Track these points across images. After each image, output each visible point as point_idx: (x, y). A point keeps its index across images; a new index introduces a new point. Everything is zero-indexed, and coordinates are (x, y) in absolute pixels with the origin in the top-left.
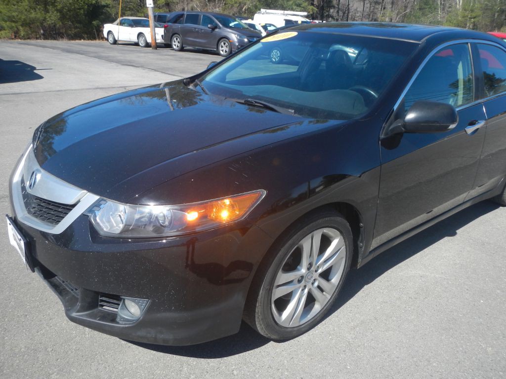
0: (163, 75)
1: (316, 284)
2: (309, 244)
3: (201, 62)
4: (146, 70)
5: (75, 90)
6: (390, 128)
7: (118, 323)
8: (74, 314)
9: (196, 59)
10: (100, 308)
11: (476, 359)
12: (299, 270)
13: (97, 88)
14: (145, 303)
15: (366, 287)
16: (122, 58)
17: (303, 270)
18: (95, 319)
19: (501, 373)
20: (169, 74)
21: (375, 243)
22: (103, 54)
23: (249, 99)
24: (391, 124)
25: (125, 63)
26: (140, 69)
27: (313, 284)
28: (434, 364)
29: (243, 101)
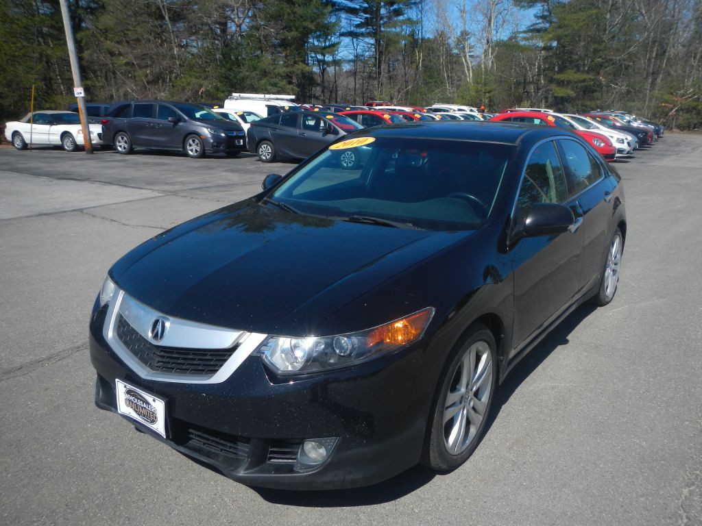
0: (125, 189)
1: (472, 404)
2: (468, 360)
3: (166, 167)
4: (96, 185)
5: (10, 219)
6: (513, 233)
7: (298, 472)
8: (242, 473)
9: (158, 164)
10: (268, 462)
11: (636, 453)
12: (459, 390)
13: (41, 215)
14: (333, 441)
15: (503, 407)
16: (50, 169)
17: (463, 390)
18: (270, 473)
19: (662, 462)
20: (133, 187)
21: (512, 353)
22: (20, 166)
23: (355, 216)
24: (512, 230)
25: (60, 176)
26: (87, 182)
27: (469, 404)
28: (601, 466)
29: (347, 219)
